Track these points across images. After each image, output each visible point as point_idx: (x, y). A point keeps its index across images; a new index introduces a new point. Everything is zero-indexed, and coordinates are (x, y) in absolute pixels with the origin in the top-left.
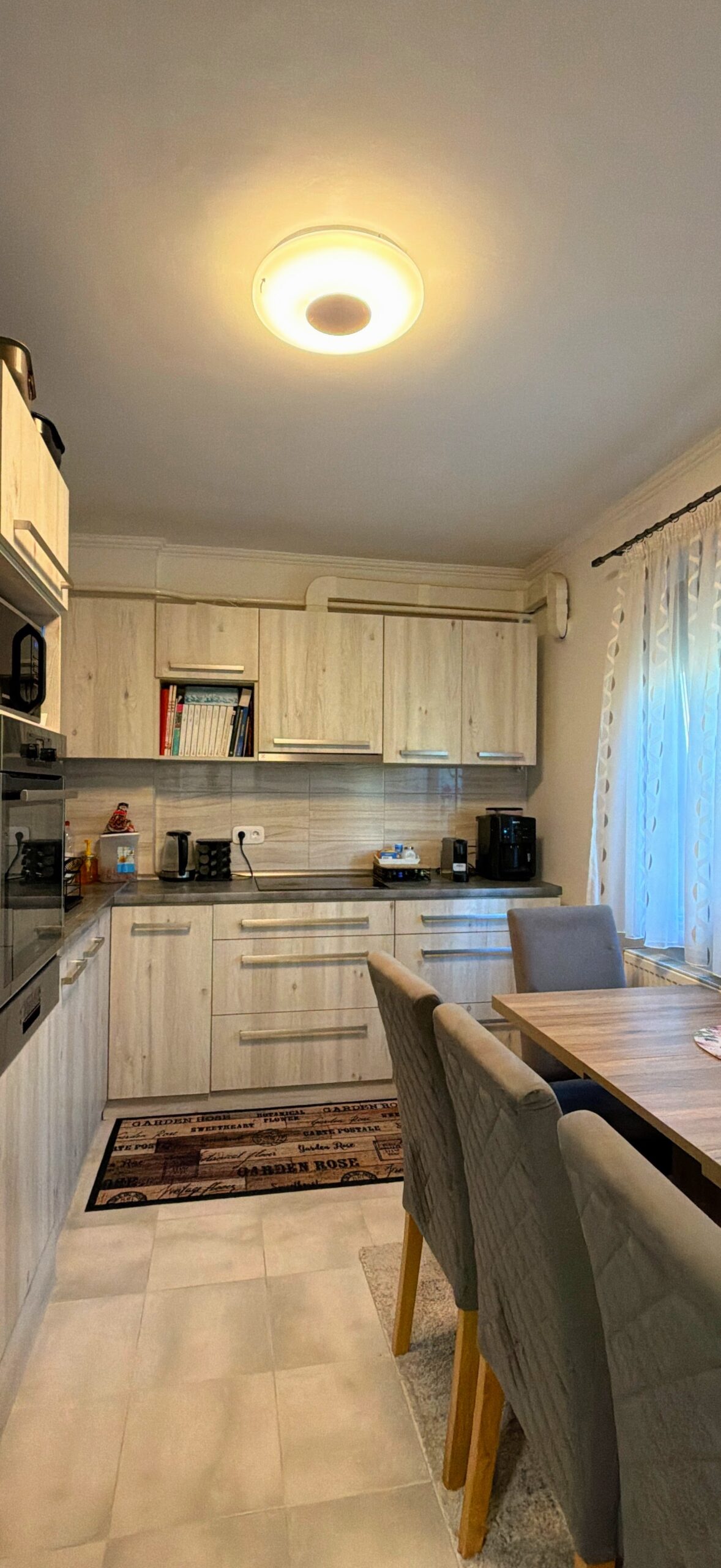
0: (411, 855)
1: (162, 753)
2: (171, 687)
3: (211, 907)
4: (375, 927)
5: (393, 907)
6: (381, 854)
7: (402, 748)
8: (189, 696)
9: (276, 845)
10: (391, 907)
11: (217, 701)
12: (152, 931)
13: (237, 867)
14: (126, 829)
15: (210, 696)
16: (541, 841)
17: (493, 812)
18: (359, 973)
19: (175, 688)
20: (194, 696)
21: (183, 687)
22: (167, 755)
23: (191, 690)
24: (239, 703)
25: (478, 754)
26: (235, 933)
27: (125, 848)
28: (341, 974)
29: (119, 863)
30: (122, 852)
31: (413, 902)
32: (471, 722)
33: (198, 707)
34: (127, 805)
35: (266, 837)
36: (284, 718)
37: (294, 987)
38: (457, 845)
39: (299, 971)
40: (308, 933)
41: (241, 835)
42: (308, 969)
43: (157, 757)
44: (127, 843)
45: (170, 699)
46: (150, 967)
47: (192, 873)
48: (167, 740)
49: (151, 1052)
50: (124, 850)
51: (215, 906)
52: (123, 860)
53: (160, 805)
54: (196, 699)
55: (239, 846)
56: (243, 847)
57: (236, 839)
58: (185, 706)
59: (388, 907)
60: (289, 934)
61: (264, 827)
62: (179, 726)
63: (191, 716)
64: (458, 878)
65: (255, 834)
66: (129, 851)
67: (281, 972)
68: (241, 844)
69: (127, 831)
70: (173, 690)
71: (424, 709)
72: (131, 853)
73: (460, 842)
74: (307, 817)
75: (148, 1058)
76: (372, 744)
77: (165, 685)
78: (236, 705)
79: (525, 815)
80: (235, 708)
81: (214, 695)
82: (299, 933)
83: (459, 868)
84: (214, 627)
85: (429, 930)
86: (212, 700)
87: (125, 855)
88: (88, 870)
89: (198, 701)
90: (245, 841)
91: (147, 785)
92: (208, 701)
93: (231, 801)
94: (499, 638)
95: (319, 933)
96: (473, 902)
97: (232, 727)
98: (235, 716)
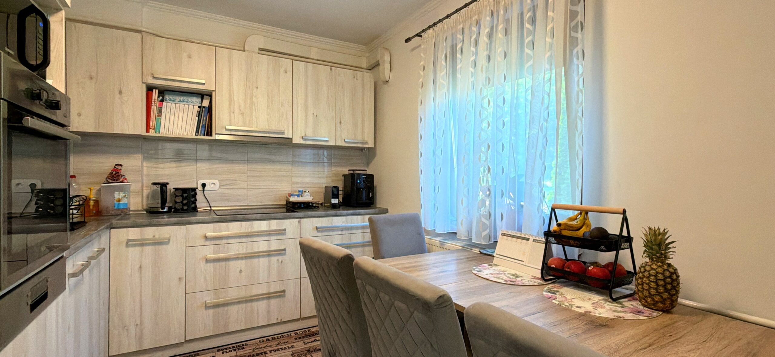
0: (307, 195)
1: (148, 131)
2: (154, 90)
3: (185, 226)
4: (290, 234)
5: (300, 222)
6: (290, 195)
7: (303, 135)
8: (167, 97)
9: (226, 191)
10: (299, 222)
11: (187, 102)
12: (142, 243)
13: (201, 203)
14: (121, 180)
15: (182, 98)
16: (376, 187)
17: (352, 172)
18: (280, 261)
19: (157, 91)
20: (171, 97)
21: (163, 92)
22: (152, 133)
23: (169, 94)
24: (202, 104)
25: (344, 140)
26: (202, 242)
27: (121, 193)
28: (269, 262)
29: (116, 202)
30: (117, 195)
31: (311, 219)
32: (341, 123)
33: (173, 105)
34: (121, 165)
35: (220, 186)
36: (232, 114)
37: (241, 271)
38: (334, 189)
39: (243, 262)
40: (250, 239)
41: (204, 185)
42: (249, 261)
43: (144, 133)
44: (121, 189)
45: (153, 98)
46: (140, 267)
47: (170, 208)
48: (151, 124)
49: (141, 322)
50: (119, 194)
51: (187, 226)
52: (119, 200)
53: (146, 167)
54: (172, 99)
55: (202, 192)
56: (205, 192)
57: (200, 188)
58: (164, 104)
59: (297, 222)
60: (237, 240)
61: (219, 180)
62: (161, 116)
63: (168, 110)
64: (334, 206)
65: (213, 185)
66: (124, 195)
67: (232, 263)
68: (204, 190)
69: (122, 182)
70: (155, 93)
71: (315, 114)
72: (125, 196)
73: (335, 187)
74: (246, 175)
75: (140, 326)
76: (286, 132)
77: (150, 89)
78: (200, 105)
79: (368, 172)
80: (199, 107)
81: (185, 98)
82: (244, 240)
83: (335, 201)
84: (185, 55)
85: (320, 234)
86: (183, 101)
87: (121, 197)
88: (91, 207)
89: (173, 101)
90: (206, 189)
91: (137, 152)
92: (180, 101)
93: (196, 165)
94: (355, 79)
95: (255, 239)
96: (343, 218)
97: (197, 118)
98: (199, 112)
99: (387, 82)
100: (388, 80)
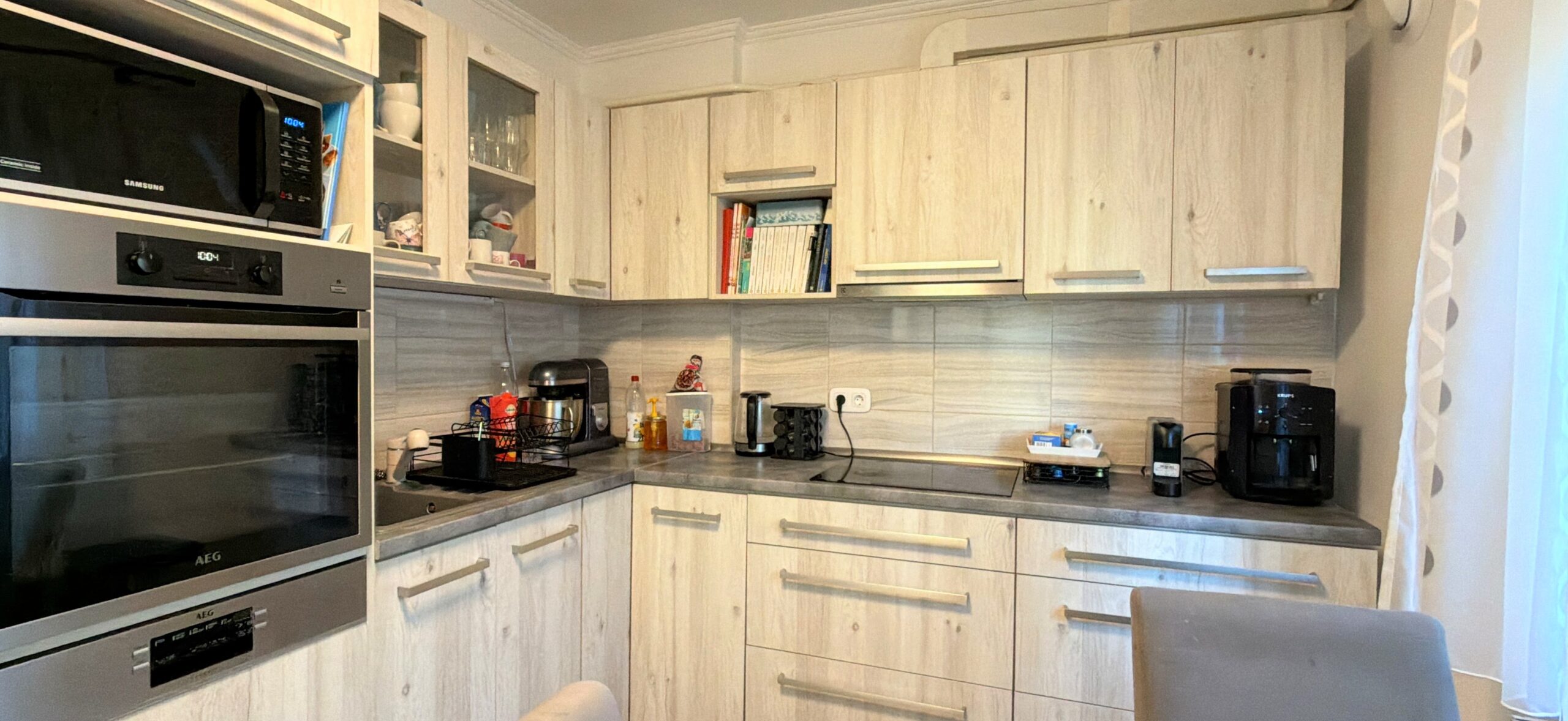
0: (1084, 443)
1: (724, 290)
2: (736, 206)
3: (745, 496)
4: (982, 555)
5: (1013, 528)
6: (1035, 439)
7: (1057, 267)
8: (760, 215)
9: (886, 416)
10: (1010, 527)
11: (794, 220)
12: (676, 518)
13: (833, 438)
14: (692, 386)
15: (785, 213)
17: (1246, 376)
18: (954, 625)
19: (741, 205)
20: (767, 215)
21: (753, 206)
22: (732, 294)
23: (764, 209)
24: (823, 219)
25: (1205, 271)
26: (774, 536)
27: (691, 410)
28: (926, 621)
29: (684, 428)
30: (688, 415)
31: (1050, 523)
32: (1191, 215)
33: (771, 229)
35: (872, 404)
36: (871, 234)
37: (855, 627)
38: (1163, 430)
39: (863, 603)
40: (876, 551)
41: (841, 400)
42: (875, 606)
43: (715, 295)
44: (696, 404)
45: (734, 222)
46: (674, 567)
47: (768, 446)
48: (731, 275)
49: (675, 677)
50: (689, 412)
51: (751, 496)
52: (689, 425)
53: (745, 359)
54: (769, 219)
55: (837, 414)
56: (843, 415)
57: (834, 406)
58: (756, 230)
59: (1005, 528)
60: (848, 548)
61: (870, 390)
62: (749, 256)
63: (763, 242)
64: (1160, 487)
65: (860, 399)
66: (696, 414)
67: (837, 603)
68: (840, 411)
69: (694, 390)
70: (738, 209)
71: (1097, 203)
72: (698, 417)
73: (1169, 426)
74: (931, 378)
75: (672, 681)
76: (1004, 265)
77: (729, 203)
78: (818, 222)
79: (1315, 381)
80: (817, 227)
81: (790, 212)
82: (864, 549)
83: (1166, 470)
84: (779, 119)
85: (1080, 574)
86: (788, 219)
87: (691, 420)
88: (654, 435)
89: (771, 222)
90: (844, 408)
91: (721, 333)
92: (783, 220)
93: (828, 355)
94: (1256, 55)
95: (890, 553)
96: (1170, 537)
97: (810, 253)
98: (815, 239)
99: (1400, 28)
100: (1401, 21)
